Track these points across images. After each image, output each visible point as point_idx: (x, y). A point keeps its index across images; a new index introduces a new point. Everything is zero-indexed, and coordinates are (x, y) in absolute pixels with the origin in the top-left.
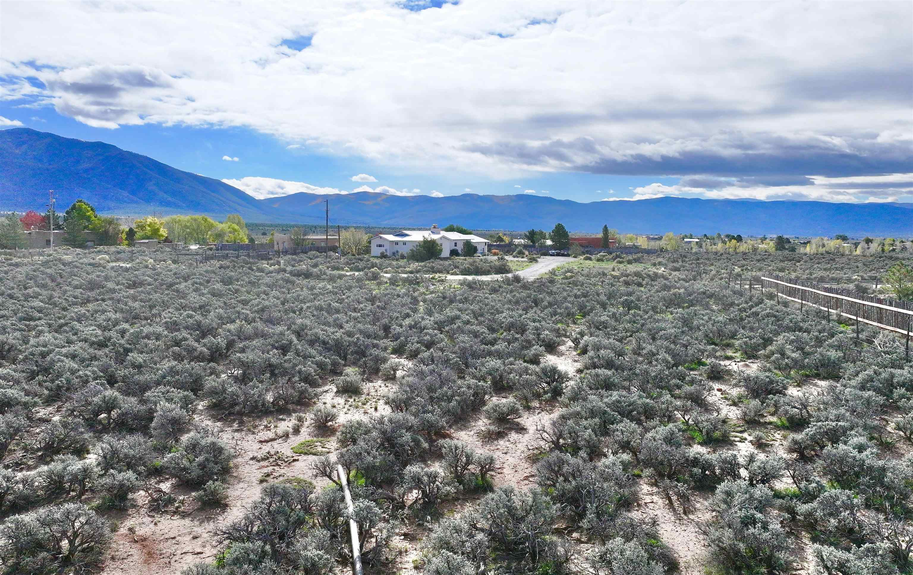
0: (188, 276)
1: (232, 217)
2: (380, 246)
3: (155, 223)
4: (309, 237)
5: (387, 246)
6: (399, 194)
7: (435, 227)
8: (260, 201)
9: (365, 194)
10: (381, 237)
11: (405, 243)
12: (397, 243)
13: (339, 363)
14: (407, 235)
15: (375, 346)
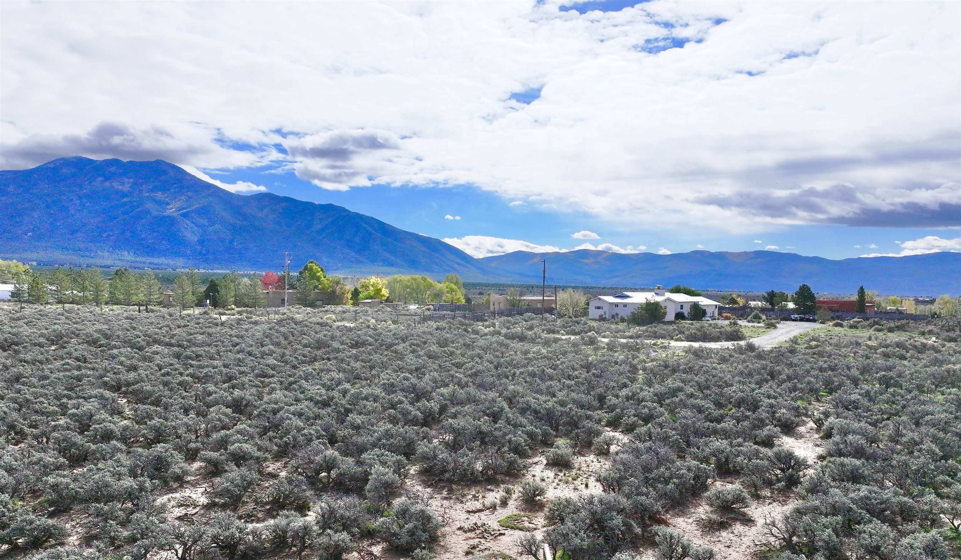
0: (407, 337)
1: (450, 277)
2: (599, 308)
3: (378, 284)
4: (525, 298)
5: (606, 308)
6: (623, 252)
7: (659, 288)
8: (478, 261)
9: (585, 253)
10: (600, 299)
11: (625, 305)
12: (617, 305)
13: (550, 434)
14: (628, 297)
15: (588, 417)
